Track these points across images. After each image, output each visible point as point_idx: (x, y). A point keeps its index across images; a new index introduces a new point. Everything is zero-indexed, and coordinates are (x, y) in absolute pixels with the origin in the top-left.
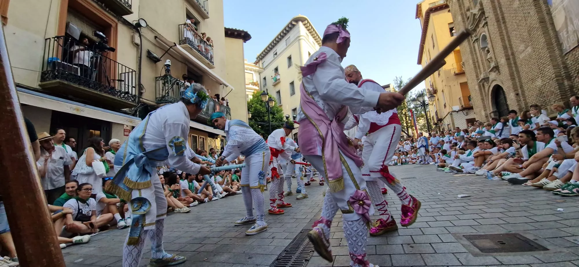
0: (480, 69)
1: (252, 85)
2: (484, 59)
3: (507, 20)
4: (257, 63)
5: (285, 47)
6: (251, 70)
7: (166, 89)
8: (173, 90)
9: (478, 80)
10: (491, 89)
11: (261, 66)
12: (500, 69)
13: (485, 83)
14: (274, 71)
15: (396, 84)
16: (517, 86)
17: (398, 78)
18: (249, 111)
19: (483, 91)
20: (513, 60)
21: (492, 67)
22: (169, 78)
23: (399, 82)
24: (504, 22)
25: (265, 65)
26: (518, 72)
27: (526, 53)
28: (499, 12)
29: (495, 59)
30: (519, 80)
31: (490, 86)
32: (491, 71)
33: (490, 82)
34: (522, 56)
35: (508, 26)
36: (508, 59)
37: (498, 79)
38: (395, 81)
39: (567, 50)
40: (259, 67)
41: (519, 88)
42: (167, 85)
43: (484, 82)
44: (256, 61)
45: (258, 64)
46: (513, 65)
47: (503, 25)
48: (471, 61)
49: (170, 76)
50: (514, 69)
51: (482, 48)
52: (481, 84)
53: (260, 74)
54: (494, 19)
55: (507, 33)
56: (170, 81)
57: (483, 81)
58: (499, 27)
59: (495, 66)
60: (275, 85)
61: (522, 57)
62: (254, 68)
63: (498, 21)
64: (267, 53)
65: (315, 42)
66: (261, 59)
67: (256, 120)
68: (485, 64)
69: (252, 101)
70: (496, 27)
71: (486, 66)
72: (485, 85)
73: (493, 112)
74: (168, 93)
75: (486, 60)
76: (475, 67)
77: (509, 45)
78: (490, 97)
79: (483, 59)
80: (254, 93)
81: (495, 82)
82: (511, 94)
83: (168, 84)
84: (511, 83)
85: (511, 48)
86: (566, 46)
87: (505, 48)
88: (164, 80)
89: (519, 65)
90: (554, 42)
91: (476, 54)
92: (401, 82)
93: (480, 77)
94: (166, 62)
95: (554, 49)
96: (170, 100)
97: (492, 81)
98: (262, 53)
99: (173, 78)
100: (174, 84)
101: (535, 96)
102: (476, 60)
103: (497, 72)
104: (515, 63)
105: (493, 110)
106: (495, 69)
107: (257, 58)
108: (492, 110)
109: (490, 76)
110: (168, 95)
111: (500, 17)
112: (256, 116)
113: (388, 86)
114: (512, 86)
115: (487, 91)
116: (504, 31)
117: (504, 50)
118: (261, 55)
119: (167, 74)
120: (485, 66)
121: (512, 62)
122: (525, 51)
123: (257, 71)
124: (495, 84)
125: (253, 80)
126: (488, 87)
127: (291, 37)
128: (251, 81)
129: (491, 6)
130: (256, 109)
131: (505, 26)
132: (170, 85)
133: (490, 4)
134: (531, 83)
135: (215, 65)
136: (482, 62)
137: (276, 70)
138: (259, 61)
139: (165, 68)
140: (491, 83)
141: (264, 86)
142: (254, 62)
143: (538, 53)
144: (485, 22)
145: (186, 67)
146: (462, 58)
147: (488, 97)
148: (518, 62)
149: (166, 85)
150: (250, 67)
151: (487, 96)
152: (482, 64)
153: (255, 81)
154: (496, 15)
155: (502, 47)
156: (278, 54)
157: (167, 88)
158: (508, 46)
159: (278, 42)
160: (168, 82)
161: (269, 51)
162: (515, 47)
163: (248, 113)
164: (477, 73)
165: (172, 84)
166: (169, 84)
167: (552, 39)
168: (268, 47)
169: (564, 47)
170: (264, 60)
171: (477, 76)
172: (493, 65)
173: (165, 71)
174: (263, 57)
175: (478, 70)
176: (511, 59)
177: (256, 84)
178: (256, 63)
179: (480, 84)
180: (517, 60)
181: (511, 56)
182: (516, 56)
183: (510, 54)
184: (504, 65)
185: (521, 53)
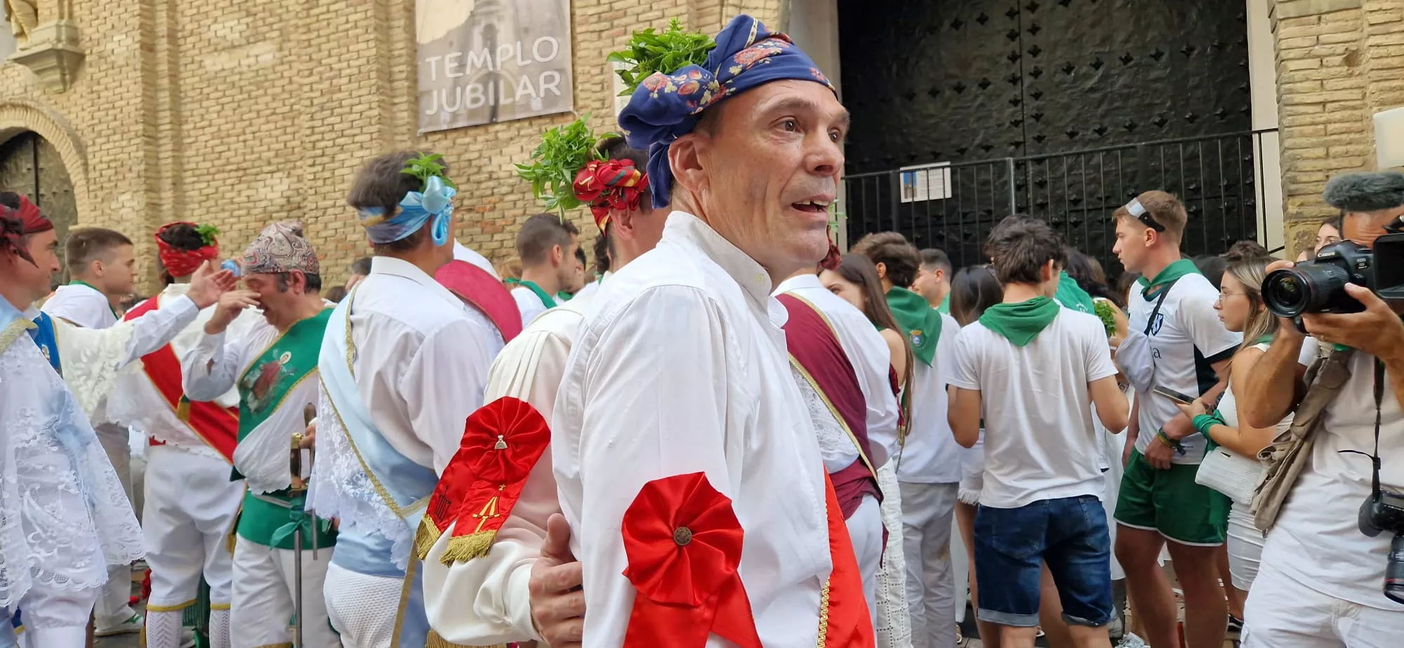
16: (159, 172)
20: (168, 62)
21: (37, 48)
26: (178, 121)
27: (245, 62)
30: (173, 150)
34: (213, 63)
36: (148, 48)
37: (38, 109)
39: (438, 123)
41: (167, 184)
46: (165, 82)
50: (164, 97)
59: (59, 47)
61: (219, 67)
81: (19, 113)
82: (127, 196)
84: (141, 154)
85: (173, 8)
86: (441, 107)
89: (190, 94)
90: (404, 75)
95: (393, 97)
101: (234, 234)
104: (174, 77)
106: (53, 63)
114: (143, 167)
121: (163, 68)
122: (238, 51)
134: (229, 182)
143: (326, 85)
148: (189, 81)
167: (394, 62)
169: (430, 108)
176: (162, 55)
180: (182, 69)
181: (164, 40)
182: (183, 48)
183: (162, 29)
184: (121, 62)
185: (216, 50)
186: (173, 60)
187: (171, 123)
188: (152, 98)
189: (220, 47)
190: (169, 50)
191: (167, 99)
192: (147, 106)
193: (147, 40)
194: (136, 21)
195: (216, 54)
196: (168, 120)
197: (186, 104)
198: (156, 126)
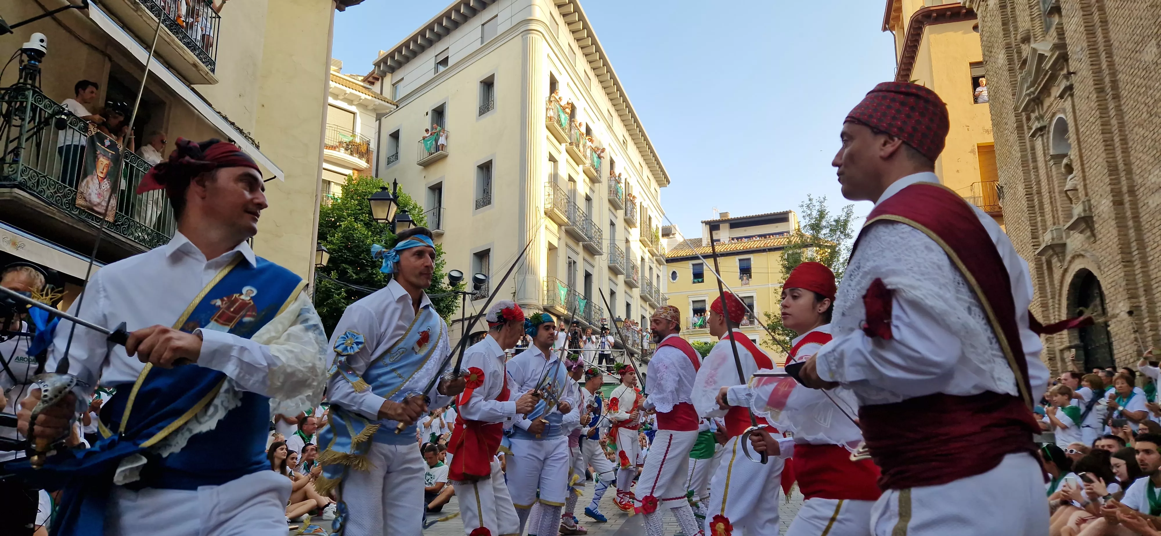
0: (1042, 214)
1: (346, 150)
2: (1057, 190)
3: (1124, 93)
4: (377, 79)
5: (478, 45)
6: (350, 102)
7: (11, 138)
8: (38, 145)
9: (1036, 245)
10: (1069, 279)
11: (387, 92)
12: (1096, 226)
13: (1055, 260)
14: (429, 118)
15: (808, 218)
16: (1135, 284)
17: (814, 202)
18: (325, 239)
19: (1047, 281)
20: (1131, 209)
21: (1075, 218)
22: (31, 100)
23: (815, 214)
24: (1117, 97)
25: (403, 91)
26: (1142, 246)
28: (1104, 65)
29: (1087, 195)
30: (1142, 267)
31: (1066, 271)
32: (1071, 228)
33: (1068, 258)
34: (1153, 202)
35: (1125, 108)
36: (1118, 203)
37: (1088, 255)
38: (805, 208)
40: (380, 96)
41: (1141, 291)
42: (16, 121)
43: (1051, 256)
44: (373, 72)
45: (378, 84)
46: (1130, 223)
47: (1111, 105)
48: (1021, 189)
49: (34, 92)
50: (1132, 233)
51: (1053, 157)
52: (1044, 258)
53: (379, 118)
54: (1091, 83)
55: (1122, 125)
56: (34, 109)
57: (1051, 252)
58: (1103, 109)
59: (1083, 215)
60: (426, 165)
61: (1155, 204)
62: (363, 96)
63: (1100, 90)
64: (415, 54)
65: (575, 46)
66: (393, 70)
67: (343, 275)
68: (1058, 204)
69: (340, 209)
70: (1094, 105)
71: (1060, 209)
72: (1053, 265)
73: (1069, 348)
74: (16, 152)
75: (1060, 192)
76: (1031, 207)
77: (1125, 164)
78: (1064, 303)
79: (1054, 189)
80: (350, 179)
81: (1080, 260)
82: (1121, 305)
83: (23, 120)
84: (1122, 274)
85: (1129, 172)
87: (1113, 170)
88: (9, 103)
89: (1147, 226)
91: (1036, 168)
92: (822, 214)
93: (1041, 239)
94: (28, 40)
96: (19, 179)
97: (1073, 258)
98: (399, 50)
99: (47, 102)
100: (47, 122)
102: (1035, 188)
103: (1089, 233)
104: (1136, 218)
105: (1070, 342)
106: (1083, 226)
107: (377, 64)
108: (1067, 344)
109: (1068, 241)
110: (15, 161)
111: (1107, 80)
112: (346, 261)
113: (782, 218)
114: (1124, 283)
115: (1057, 283)
116: (1114, 122)
117: (1110, 175)
118: (391, 55)
119: (25, 83)
120: (1057, 210)
121: (1129, 214)
123: (370, 107)
124: (1082, 266)
125: (354, 135)
126: (1061, 271)
127: (499, 19)
128: (347, 140)
129: (1085, 45)
130: (348, 238)
131: (1118, 108)
132: (32, 125)
133: (1084, 37)
135: (218, 74)
136: (1051, 198)
137: (439, 113)
138: (383, 75)
139: (21, 61)
140: (1070, 262)
141: (389, 162)
142: (366, 74)
144: (1068, 84)
145: (108, 66)
146: (999, 173)
147: (1059, 300)
148: (1144, 218)
149: (14, 122)
150: (349, 91)
151: (1057, 297)
152: (1051, 202)
153: (358, 140)
154: (1097, 72)
155: (1105, 164)
156: (451, 62)
157: (14, 132)
158: (1121, 166)
159: (456, 25)
160: (24, 112)
161: (423, 49)
162: (1138, 172)
163: (319, 250)
164: (1034, 225)
165: (40, 122)
166: (28, 120)
168: (422, 33)
170: (399, 74)
171: (1035, 236)
172: (1078, 210)
173: (21, 71)
174: (399, 65)
175: (1039, 219)
176: (1127, 205)
177: (363, 149)
178: (371, 79)
179: (1040, 260)
180: (1140, 210)
181: (1127, 195)
182: (1139, 197)
183: (1125, 189)
184: (1107, 217)
185: (1153, 193)
186: (1134, 207)
187: (1138, 249)
188: (1125, 235)
189: (1154, 191)
190: (1130, 201)
191: (1133, 234)
192: (1122, 242)
193: (1117, 198)
194: (1108, 189)
195: (1153, 195)
196: (1135, 248)
197: (1145, 234)
198: (1130, 253)
